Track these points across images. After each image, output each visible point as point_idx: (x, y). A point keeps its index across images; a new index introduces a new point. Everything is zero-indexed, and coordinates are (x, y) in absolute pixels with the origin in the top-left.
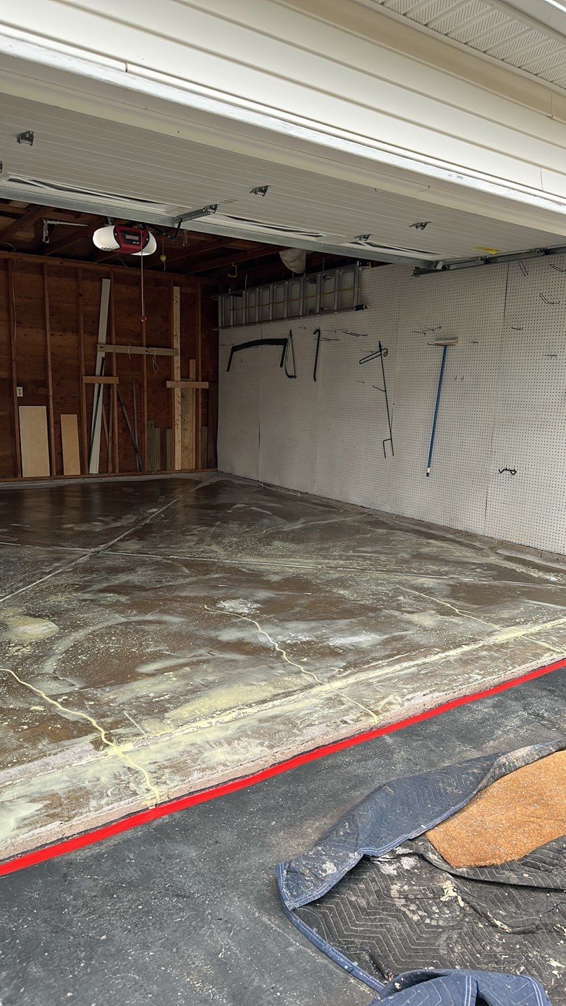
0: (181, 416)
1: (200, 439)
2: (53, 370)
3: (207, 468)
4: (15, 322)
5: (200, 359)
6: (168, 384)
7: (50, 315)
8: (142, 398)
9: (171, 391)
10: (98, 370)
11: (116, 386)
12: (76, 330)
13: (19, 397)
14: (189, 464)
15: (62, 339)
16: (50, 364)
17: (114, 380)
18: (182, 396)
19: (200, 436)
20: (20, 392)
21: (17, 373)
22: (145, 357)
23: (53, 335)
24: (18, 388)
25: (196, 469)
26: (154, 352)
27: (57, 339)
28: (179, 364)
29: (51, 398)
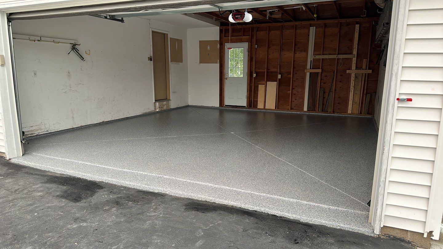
0: (354, 87)
1: (364, 99)
2: (294, 68)
3: (368, 114)
4: (282, 50)
5: (368, 59)
6: (348, 71)
7: (295, 45)
8: (334, 78)
9: (350, 75)
10: (308, 67)
11: (320, 73)
12: (306, 50)
13: (279, 79)
14: (356, 111)
15: (299, 55)
16: (292, 65)
17: (319, 71)
18: (356, 77)
19: (365, 97)
20: (279, 76)
21: (280, 69)
22: (337, 59)
23: (296, 53)
24: (279, 75)
25: (360, 114)
26: (341, 56)
27: (297, 55)
28: (355, 62)
29: (291, 79)
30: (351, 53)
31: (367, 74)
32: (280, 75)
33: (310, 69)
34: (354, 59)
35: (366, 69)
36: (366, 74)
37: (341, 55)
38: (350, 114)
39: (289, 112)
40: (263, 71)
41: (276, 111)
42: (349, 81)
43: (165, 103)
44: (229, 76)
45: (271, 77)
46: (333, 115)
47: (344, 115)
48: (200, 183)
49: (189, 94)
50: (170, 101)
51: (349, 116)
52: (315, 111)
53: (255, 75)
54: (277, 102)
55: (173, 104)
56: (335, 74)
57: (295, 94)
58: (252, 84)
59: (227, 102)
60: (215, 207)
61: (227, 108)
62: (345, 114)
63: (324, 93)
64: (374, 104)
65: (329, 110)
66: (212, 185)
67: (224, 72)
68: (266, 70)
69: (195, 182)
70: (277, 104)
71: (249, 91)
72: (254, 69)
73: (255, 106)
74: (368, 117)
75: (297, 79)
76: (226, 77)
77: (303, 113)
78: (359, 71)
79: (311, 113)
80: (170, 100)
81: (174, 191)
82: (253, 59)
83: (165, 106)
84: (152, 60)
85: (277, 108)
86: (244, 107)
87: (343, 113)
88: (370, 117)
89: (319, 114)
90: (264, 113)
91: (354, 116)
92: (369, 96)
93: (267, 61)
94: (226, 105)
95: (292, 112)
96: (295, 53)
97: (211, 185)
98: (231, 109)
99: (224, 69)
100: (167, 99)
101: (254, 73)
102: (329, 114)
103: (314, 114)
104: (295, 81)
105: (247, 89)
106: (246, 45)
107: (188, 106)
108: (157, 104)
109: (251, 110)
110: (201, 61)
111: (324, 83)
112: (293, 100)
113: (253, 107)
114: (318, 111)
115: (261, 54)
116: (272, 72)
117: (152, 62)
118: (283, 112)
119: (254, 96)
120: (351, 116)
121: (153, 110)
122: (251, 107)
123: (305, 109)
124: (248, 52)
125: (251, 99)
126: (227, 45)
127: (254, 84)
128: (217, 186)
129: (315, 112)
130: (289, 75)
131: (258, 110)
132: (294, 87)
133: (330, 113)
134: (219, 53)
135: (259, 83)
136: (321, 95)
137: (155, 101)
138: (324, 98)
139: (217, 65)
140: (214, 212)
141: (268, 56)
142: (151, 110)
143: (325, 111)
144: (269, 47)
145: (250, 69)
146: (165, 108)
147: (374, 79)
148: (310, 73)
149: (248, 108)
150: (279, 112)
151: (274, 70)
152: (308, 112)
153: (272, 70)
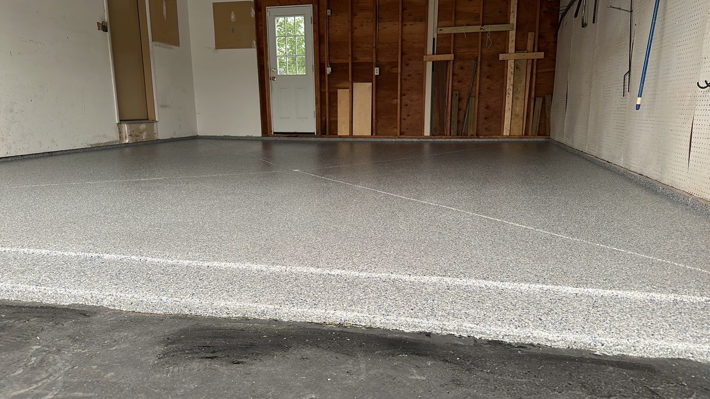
0: (513, 85)
1: (532, 107)
2: (402, 54)
3: (538, 135)
4: (378, 19)
5: (537, 31)
6: (502, 57)
7: (403, 9)
8: (476, 72)
9: (505, 63)
10: (430, 50)
11: (451, 62)
12: (424, 19)
13: (376, 75)
14: (518, 131)
15: (412, 28)
16: (400, 48)
17: (450, 57)
18: (516, 67)
19: (532, 104)
20: (377, 71)
21: (377, 57)
22: (480, 34)
23: (405, 25)
24: (376, 69)
25: (525, 135)
26: (489, 28)
27: (408, 28)
28: (514, 38)
29: (399, 75)
30: (507, 22)
31: (535, 61)
32: (378, 68)
33: (433, 54)
34: (512, 34)
35: (534, 51)
36: (533, 60)
37: (489, 26)
38: (507, 137)
39: (397, 140)
40: (344, 61)
41: (373, 140)
42: (503, 76)
43: (143, 126)
44: (279, 74)
45: (360, 74)
46: (476, 140)
47: (496, 140)
48: (223, 264)
49: (197, 112)
50: (155, 124)
51: (506, 140)
52: (444, 135)
53: (329, 70)
54: (374, 121)
55: (162, 131)
56: (479, 63)
57: (406, 105)
58: (325, 88)
59: (277, 126)
60: (280, 335)
61: (278, 138)
62: (498, 138)
63: (460, 100)
64: (549, 116)
65: (470, 132)
66: (263, 267)
67: (267, 65)
68: (350, 58)
69: (206, 264)
70: (374, 125)
71: (319, 101)
72: (326, 59)
73: (333, 131)
74: (540, 140)
75: (409, 76)
76: (271, 75)
77: (424, 140)
78: (521, 56)
79: (438, 140)
80: (154, 121)
81: (130, 296)
82: (324, 38)
83: (145, 133)
84: (108, 30)
85: (374, 134)
86: (311, 134)
87: (494, 136)
88: (542, 140)
89: (452, 140)
90: (351, 143)
91: (515, 140)
92: (539, 101)
93: (352, 42)
94: (274, 133)
95: (403, 140)
96: (403, 25)
97: (259, 267)
98: (286, 139)
99: (267, 60)
100: (148, 119)
101: (328, 67)
102: (470, 140)
103: (444, 140)
104: (405, 80)
105: (316, 99)
106: (309, 9)
107: (196, 138)
108: (125, 127)
109: (325, 139)
110: (219, 45)
111: (459, 82)
112: (403, 117)
113: (329, 134)
114: (450, 135)
115: (339, 27)
116: (361, 64)
117: (108, 34)
118: (386, 140)
119: (330, 112)
120: (510, 140)
121: (116, 141)
122: (325, 134)
123: (427, 132)
124: (314, 24)
125: (324, 119)
126: (270, 11)
127: (329, 88)
128: (277, 268)
129: (444, 137)
130: (395, 69)
131: (339, 139)
132: (403, 92)
133: (472, 136)
134: (254, 26)
135: (337, 86)
136: (454, 103)
137: (120, 121)
138: (459, 110)
139: (253, 52)
140: (278, 355)
141: (352, 32)
142: (110, 140)
143: (461, 135)
144: (353, 15)
145: (320, 59)
146: (144, 137)
147: (549, 70)
148: (433, 62)
149: (320, 137)
150: (379, 140)
151: (367, 59)
152: (433, 137)
153: (362, 59)
